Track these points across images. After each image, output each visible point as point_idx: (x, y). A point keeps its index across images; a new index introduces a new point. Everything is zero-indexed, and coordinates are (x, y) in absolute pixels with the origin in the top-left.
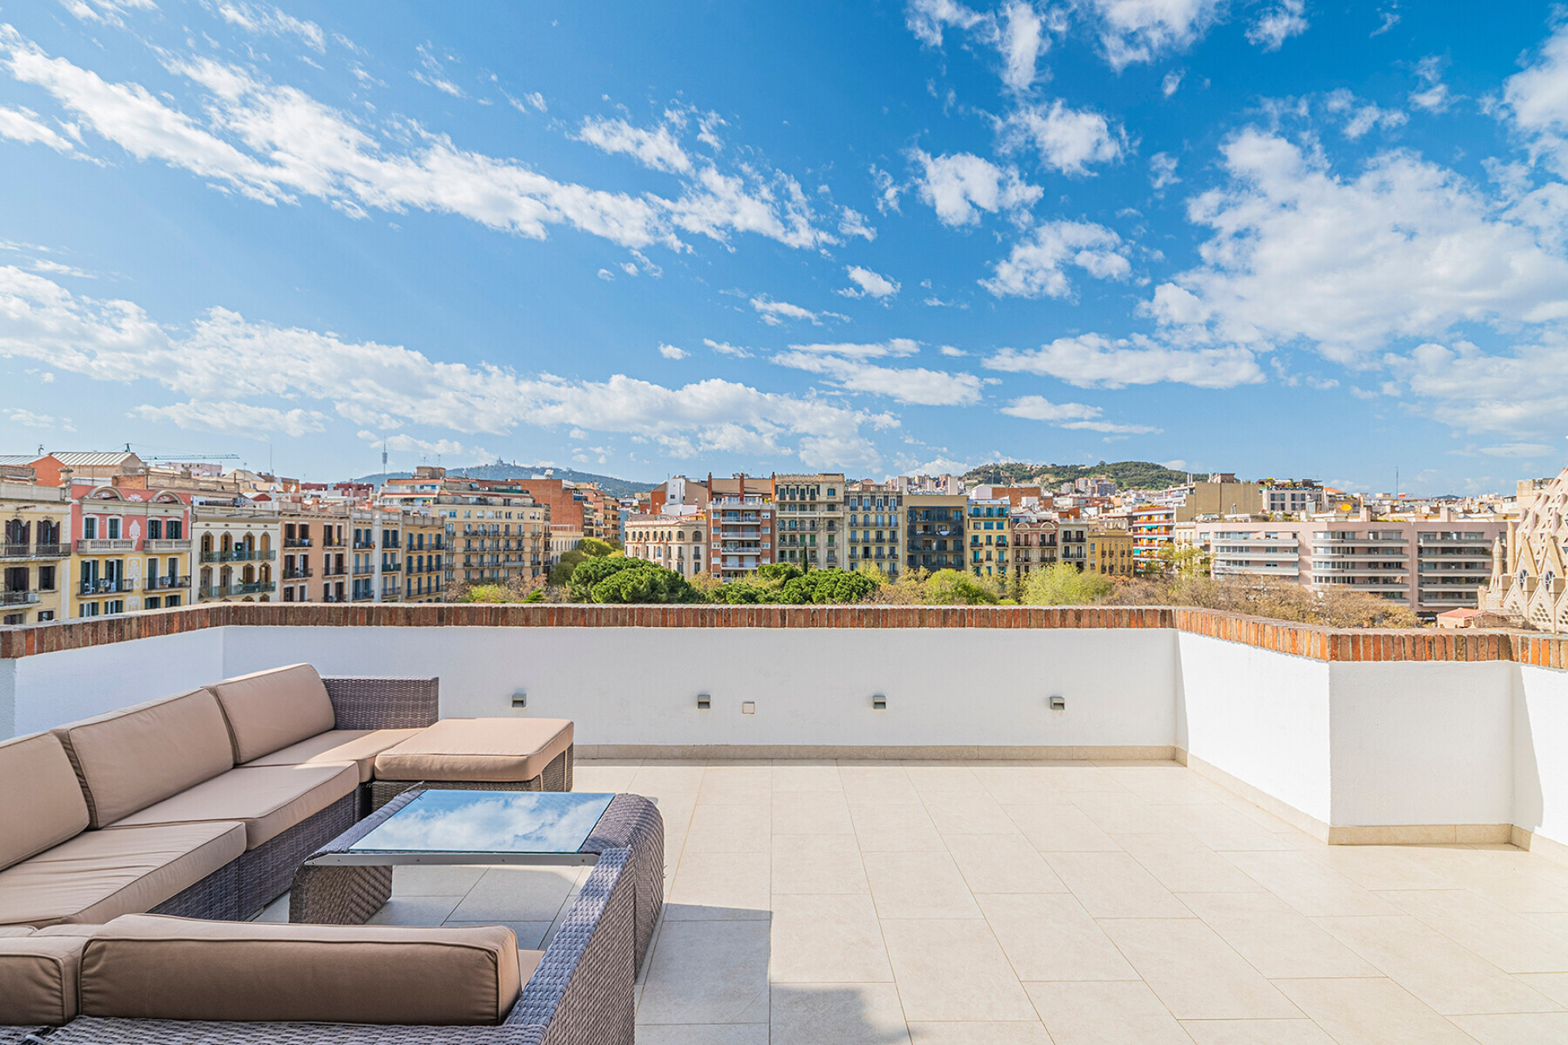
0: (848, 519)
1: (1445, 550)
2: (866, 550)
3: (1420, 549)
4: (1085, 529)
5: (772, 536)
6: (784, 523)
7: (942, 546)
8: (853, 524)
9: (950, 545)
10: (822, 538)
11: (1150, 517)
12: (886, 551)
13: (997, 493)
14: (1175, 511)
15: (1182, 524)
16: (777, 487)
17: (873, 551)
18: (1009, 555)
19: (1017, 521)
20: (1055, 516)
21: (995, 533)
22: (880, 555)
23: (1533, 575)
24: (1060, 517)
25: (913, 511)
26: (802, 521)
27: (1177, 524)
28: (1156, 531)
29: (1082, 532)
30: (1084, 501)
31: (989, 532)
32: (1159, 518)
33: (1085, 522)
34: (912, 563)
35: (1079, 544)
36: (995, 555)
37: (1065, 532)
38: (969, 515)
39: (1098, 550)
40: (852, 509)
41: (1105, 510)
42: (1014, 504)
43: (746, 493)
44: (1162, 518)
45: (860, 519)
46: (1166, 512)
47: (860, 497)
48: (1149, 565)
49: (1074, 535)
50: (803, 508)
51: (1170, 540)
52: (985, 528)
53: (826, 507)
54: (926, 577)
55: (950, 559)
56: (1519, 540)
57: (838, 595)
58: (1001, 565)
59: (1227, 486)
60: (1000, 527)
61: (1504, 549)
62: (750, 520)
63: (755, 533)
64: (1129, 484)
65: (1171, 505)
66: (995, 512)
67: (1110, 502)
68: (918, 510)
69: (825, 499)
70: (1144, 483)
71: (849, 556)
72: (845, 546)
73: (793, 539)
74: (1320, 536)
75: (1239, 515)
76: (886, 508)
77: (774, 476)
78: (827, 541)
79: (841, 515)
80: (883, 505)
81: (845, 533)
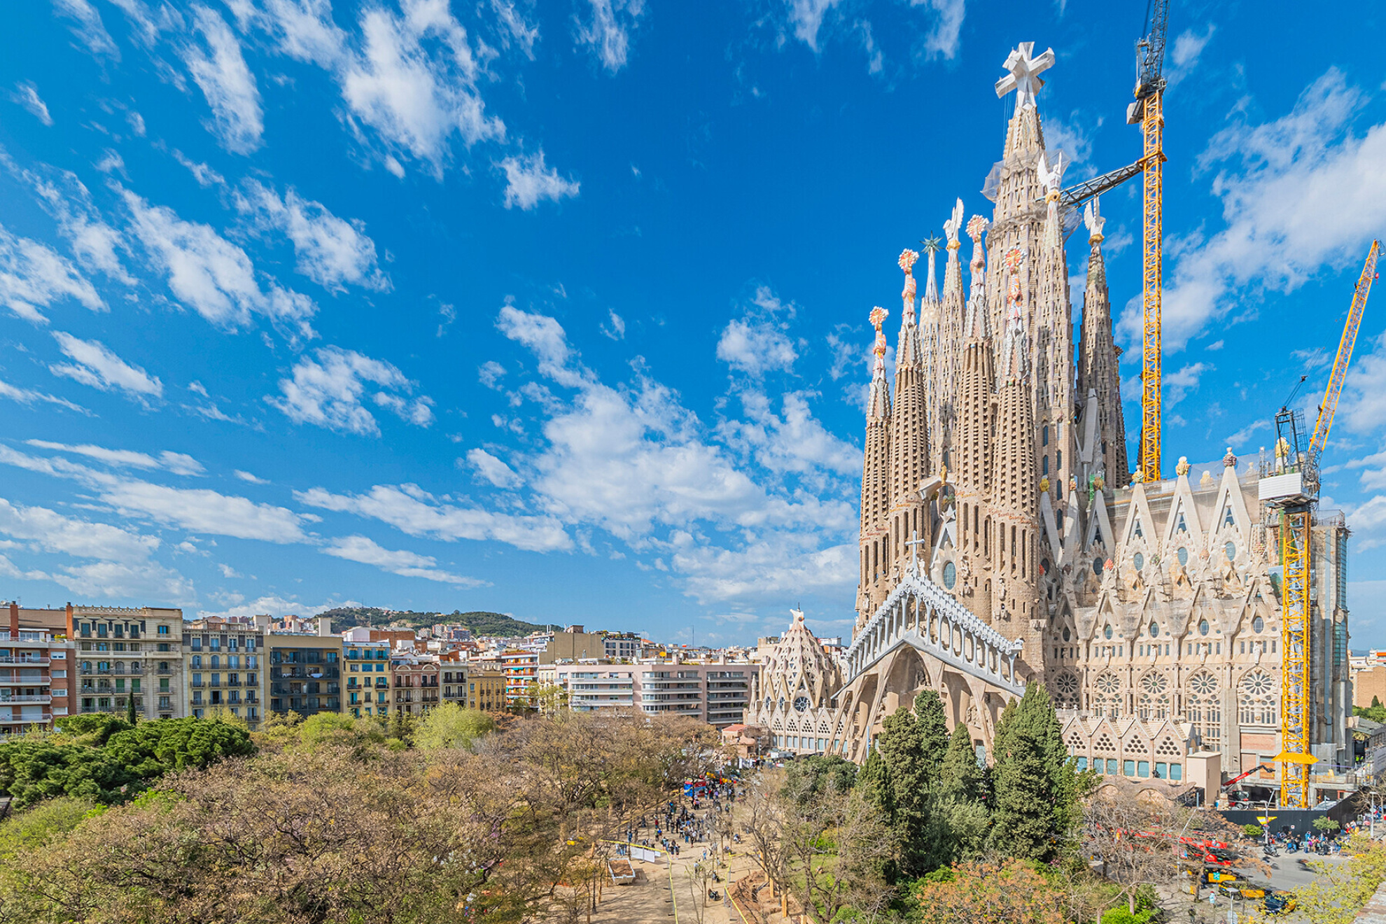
0: (189, 659)
1: (723, 685)
2: (216, 698)
3: (708, 684)
4: (465, 671)
5: (70, 682)
6: (89, 664)
7: (314, 688)
8: (196, 666)
9: (324, 687)
10: (151, 682)
11: (517, 660)
12: (243, 694)
13: (374, 636)
14: (538, 656)
15: (545, 666)
16: (75, 621)
17: (225, 695)
18: (389, 696)
19: (397, 663)
20: (436, 659)
21: (374, 675)
22: (234, 700)
23: (773, 700)
24: (440, 659)
25: (276, 653)
26: (119, 663)
27: (540, 667)
28: (522, 672)
29: (462, 674)
31: (368, 674)
32: (524, 661)
33: (463, 664)
34: (277, 706)
35: (460, 684)
36: (375, 696)
37: (446, 674)
38: (346, 657)
39: (477, 689)
41: (477, 654)
42: (394, 646)
43: (20, 626)
44: (527, 661)
45: (206, 660)
46: (530, 656)
47: (206, 637)
48: (517, 701)
49: (454, 677)
50: (119, 647)
51: (535, 680)
52: (363, 670)
53: (155, 647)
54: (296, 722)
55: (324, 701)
56: (765, 677)
57: (193, 747)
58: (382, 705)
59: (578, 635)
60: (380, 669)
61: (758, 683)
62: (29, 661)
63: (39, 677)
64: (482, 632)
65: (535, 650)
66: (374, 654)
68: (283, 652)
69: (154, 637)
70: (494, 631)
71: (192, 703)
72: (185, 691)
73: (105, 685)
74: (648, 675)
75: (589, 660)
76: (242, 649)
77: (70, 607)
78: (159, 685)
79: (179, 656)
80: (237, 646)
81: (184, 676)
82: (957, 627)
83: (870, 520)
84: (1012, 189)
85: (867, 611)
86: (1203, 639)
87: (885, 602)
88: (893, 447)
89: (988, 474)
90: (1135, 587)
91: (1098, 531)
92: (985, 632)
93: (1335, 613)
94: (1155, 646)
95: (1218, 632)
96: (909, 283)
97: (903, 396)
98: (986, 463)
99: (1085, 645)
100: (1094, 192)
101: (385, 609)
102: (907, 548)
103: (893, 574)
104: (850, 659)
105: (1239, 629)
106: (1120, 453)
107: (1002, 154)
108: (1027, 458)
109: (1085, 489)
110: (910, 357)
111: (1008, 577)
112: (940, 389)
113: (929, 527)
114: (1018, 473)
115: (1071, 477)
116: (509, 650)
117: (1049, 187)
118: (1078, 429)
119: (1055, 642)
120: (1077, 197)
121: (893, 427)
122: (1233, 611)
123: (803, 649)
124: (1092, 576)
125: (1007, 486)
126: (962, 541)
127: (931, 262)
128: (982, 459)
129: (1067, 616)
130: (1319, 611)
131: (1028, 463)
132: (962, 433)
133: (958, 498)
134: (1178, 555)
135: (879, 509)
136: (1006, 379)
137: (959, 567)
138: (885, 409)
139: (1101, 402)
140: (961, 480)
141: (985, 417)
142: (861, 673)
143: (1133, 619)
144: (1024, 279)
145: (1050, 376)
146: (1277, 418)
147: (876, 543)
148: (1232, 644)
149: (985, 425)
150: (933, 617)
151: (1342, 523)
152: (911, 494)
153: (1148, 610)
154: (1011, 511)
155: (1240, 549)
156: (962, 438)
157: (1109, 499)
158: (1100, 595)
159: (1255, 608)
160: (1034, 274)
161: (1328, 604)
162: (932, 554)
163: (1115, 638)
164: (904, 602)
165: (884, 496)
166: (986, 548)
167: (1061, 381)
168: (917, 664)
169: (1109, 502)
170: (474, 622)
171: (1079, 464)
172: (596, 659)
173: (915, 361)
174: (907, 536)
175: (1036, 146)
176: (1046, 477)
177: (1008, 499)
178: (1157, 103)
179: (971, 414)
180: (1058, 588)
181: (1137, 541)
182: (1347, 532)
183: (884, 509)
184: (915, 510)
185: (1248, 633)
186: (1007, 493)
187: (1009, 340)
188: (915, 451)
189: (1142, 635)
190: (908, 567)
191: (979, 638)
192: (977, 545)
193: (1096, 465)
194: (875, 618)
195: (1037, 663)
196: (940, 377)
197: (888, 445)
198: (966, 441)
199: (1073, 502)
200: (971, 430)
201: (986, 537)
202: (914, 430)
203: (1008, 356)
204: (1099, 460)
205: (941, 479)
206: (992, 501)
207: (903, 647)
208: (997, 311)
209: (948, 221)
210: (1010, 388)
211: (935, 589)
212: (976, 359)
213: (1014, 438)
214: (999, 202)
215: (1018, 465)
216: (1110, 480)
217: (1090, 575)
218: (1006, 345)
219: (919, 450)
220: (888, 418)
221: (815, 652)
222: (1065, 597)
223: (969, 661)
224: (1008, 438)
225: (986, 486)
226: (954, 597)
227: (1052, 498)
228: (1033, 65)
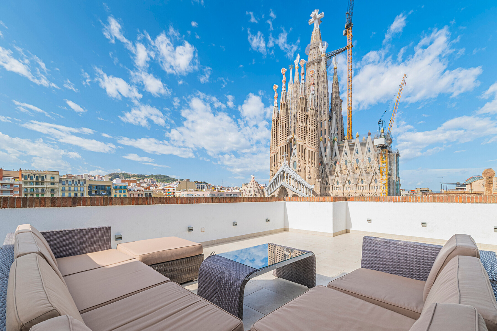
0: (61, 188)
6: (27, 189)
8: (63, 190)
10: (48, 195)
11: (169, 190)
13: (123, 181)
14: (175, 188)
15: (177, 192)
16: (22, 175)
19: (130, 190)
20: (143, 189)
21: (122, 194)
24: (144, 189)
25: (90, 186)
26: (37, 189)
27: (176, 192)
28: (170, 194)
29: (151, 194)
30: (149, 185)
31: (120, 194)
32: (171, 190)
33: (152, 191)
37: (146, 194)
38: (113, 188)
40: (63, 185)
41: (156, 188)
42: (129, 185)
43: (3, 176)
44: (172, 190)
45: (67, 188)
46: (173, 188)
47: (67, 181)
49: (148, 195)
50: (37, 183)
51: (174, 196)
52: (119, 192)
53: (50, 184)
59: (188, 182)
60: (124, 192)
62: (6, 188)
63: (10, 193)
64: (160, 181)
65: (174, 187)
66: (123, 187)
67: (157, 186)
68: (93, 186)
69: (49, 180)
70: (164, 181)
73: (32, 196)
74: (208, 195)
75: (191, 190)
76: (79, 185)
77: (21, 170)
79: (58, 187)
80: (77, 184)
81: (59, 193)
82: (296, 181)
83: (273, 148)
84: (313, 52)
85: (272, 176)
86: (362, 185)
87: (277, 173)
88: (279, 126)
89: (305, 135)
90: (345, 170)
91: (336, 153)
92: (304, 182)
93: (396, 178)
94: (350, 187)
95: (366, 183)
96: (284, 78)
97: (282, 111)
98: (305, 132)
99: (331, 187)
100: (334, 55)
101: (129, 173)
102: (283, 157)
103: (279, 165)
104: (267, 190)
105: (371, 182)
106: (342, 131)
107: (310, 41)
108: (316, 131)
109: (332, 141)
110: (284, 100)
111: (310, 166)
112: (293, 110)
113: (289, 150)
114: (313, 135)
115: (328, 137)
116: (167, 187)
117: (322, 52)
118: (330, 123)
119: (324, 186)
120: (330, 56)
121: (279, 121)
122: (370, 177)
123: (254, 187)
124: (334, 166)
125: (310, 139)
126: (298, 155)
127: (291, 72)
128: (303, 131)
129: (327, 178)
130: (392, 177)
131: (316, 133)
132: (298, 123)
133: (297, 142)
134: (356, 161)
135: (275, 145)
136: (310, 108)
137: (298, 163)
138: (277, 115)
139: (337, 115)
140: (298, 137)
141: (304, 119)
142: (270, 195)
143: (344, 179)
144: (316, 78)
145: (322, 107)
146: (378, 122)
147: (275, 155)
148: (369, 186)
149: (305, 121)
150: (290, 178)
151: (398, 153)
152: (284, 141)
153: (348, 177)
154: (311, 147)
155: (372, 159)
156: (298, 124)
157: (338, 143)
158: (336, 172)
159: (376, 176)
160: (319, 77)
161: (394, 176)
162: (290, 159)
163: (340, 185)
164: (282, 173)
165: (277, 141)
166: (305, 157)
167: (326, 109)
168: (286, 192)
169: (339, 145)
170: (158, 178)
171: (331, 133)
172: (193, 190)
173: (286, 101)
174: (283, 153)
175: (319, 40)
176: (321, 137)
177: (311, 143)
178: (351, 30)
179: (300, 118)
180: (325, 170)
181: (346, 156)
182: (399, 155)
183: (277, 145)
184: (286, 146)
185: (373, 183)
186: (310, 141)
187: (311, 96)
188: (285, 128)
189: (346, 184)
190: (283, 162)
191: (302, 184)
192: (302, 156)
193: (335, 134)
194: (274, 178)
195: (318, 192)
196: (293, 106)
197: (278, 126)
198: (299, 126)
199: (329, 144)
200: (301, 122)
201: (305, 154)
202: (285, 122)
203: (311, 101)
204: (336, 132)
205: (292, 136)
206: (306, 144)
207: (282, 187)
208: (309, 88)
209: (295, 60)
210: (311, 110)
211: (290, 169)
212: (302, 101)
213: (312, 125)
214: (309, 55)
215: (313, 133)
216: (339, 138)
217: (333, 166)
218: (310, 98)
219: (287, 127)
220: (278, 118)
221: (258, 188)
222: (326, 173)
223: (300, 191)
224: (311, 125)
225: (305, 139)
226: (296, 172)
227: (323, 143)
228: (318, 16)
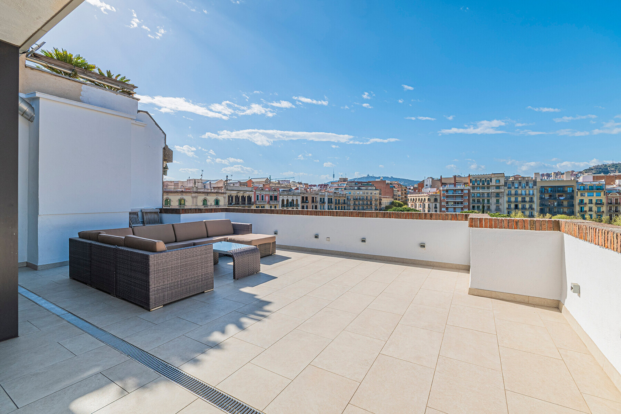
0: (507, 192)
2: (516, 207)
5: (469, 200)
6: (474, 194)
7: (561, 204)
8: (509, 195)
9: (565, 204)
10: (493, 200)
12: (527, 206)
13: (597, 179)
16: (471, 180)
17: (520, 206)
18: (604, 209)
19: (610, 192)
21: (595, 198)
22: (524, 208)
25: (542, 188)
26: (483, 193)
31: (590, 198)
34: (542, 211)
36: (595, 208)
38: (578, 189)
42: (609, 183)
43: (457, 183)
45: (513, 192)
47: (513, 183)
50: (483, 188)
52: (588, 196)
53: (495, 188)
55: (565, 210)
58: (599, 214)
60: (598, 195)
62: (459, 194)
63: (461, 199)
68: (545, 188)
69: (494, 184)
71: (507, 208)
72: (505, 204)
73: (478, 201)
76: (527, 187)
77: (469, 176)
78: (496, 202)
79: (503, 191)
80: (525, 186)
81: (505, 198)
